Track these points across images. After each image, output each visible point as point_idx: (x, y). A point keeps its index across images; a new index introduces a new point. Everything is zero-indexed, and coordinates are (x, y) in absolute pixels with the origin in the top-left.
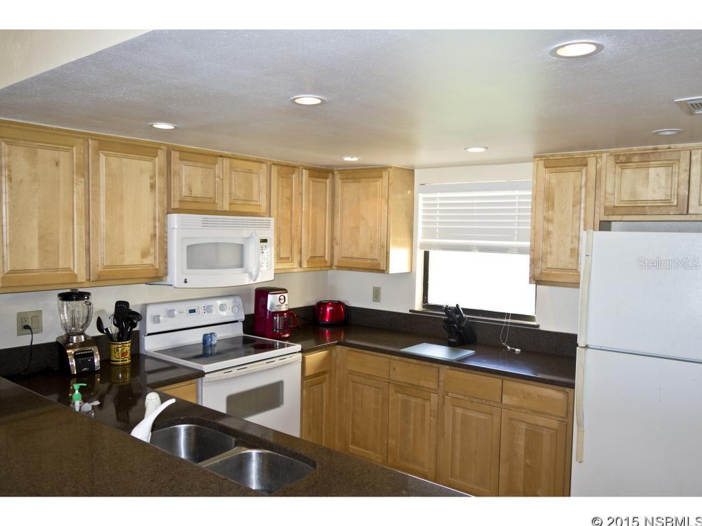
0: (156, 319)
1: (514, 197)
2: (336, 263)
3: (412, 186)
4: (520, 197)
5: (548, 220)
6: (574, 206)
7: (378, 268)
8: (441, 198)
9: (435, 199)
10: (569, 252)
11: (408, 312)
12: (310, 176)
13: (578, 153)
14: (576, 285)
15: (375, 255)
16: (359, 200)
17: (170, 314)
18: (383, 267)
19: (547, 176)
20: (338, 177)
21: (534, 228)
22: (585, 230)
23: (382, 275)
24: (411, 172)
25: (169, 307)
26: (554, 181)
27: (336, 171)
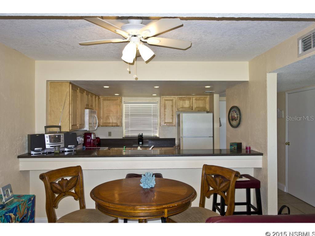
1: (151, 106)
9: (129, 106)
10: (170, 119)
11: (122, 138)
15: (116, 121)
16: (110, 106)
27: (100, 97)
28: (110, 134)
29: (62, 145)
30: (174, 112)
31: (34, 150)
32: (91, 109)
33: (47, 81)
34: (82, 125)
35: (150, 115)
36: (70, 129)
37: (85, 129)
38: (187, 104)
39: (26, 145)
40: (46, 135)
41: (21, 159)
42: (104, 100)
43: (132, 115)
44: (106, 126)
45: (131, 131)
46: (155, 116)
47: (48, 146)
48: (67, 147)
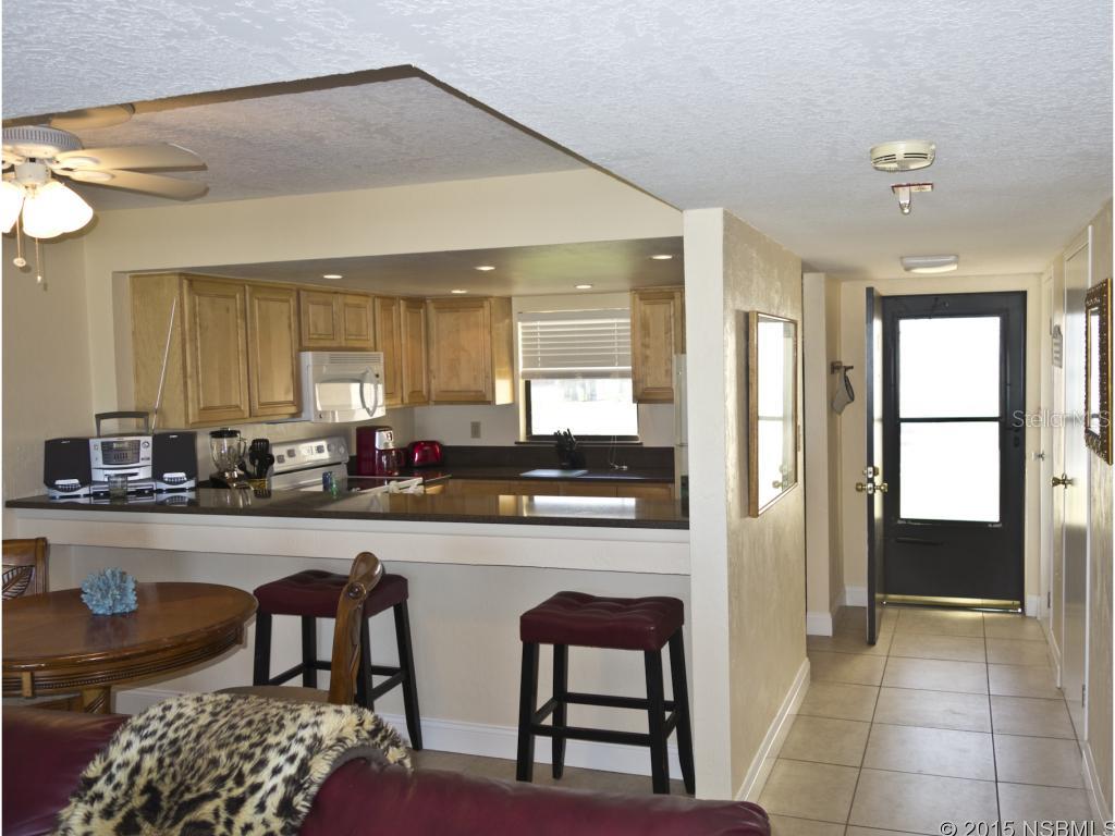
0: (281, 459)
1: (613, 325)
2: (433, 397)
3: (509, 314)
4: (619, 324)
5: (646, 346)
6: (666, 333)
7: (484, 399)
8: (541, 327)
9: (535, 327)
10: (663, 372)
11: (513, 445)
12: (408, 307)
13: (666, 288)
14: (671, 401)
15: (481, 386)
16: (458, 330)
17: (291, 454)
18: (489, 398)
19: (643, 308)
20: (431, 308)
21: (634, 354)
22: (676, 352)
23: (488, 406)
24: (509, 299)
25: (289, 447)
26: (648, 312)
27: (428, 300)
28: (476, 430)
31: (54, 486)
33: (114, 272)
36: (191, 420)
42: (439, 311)
44: (451, 403)
48: (161, 480)
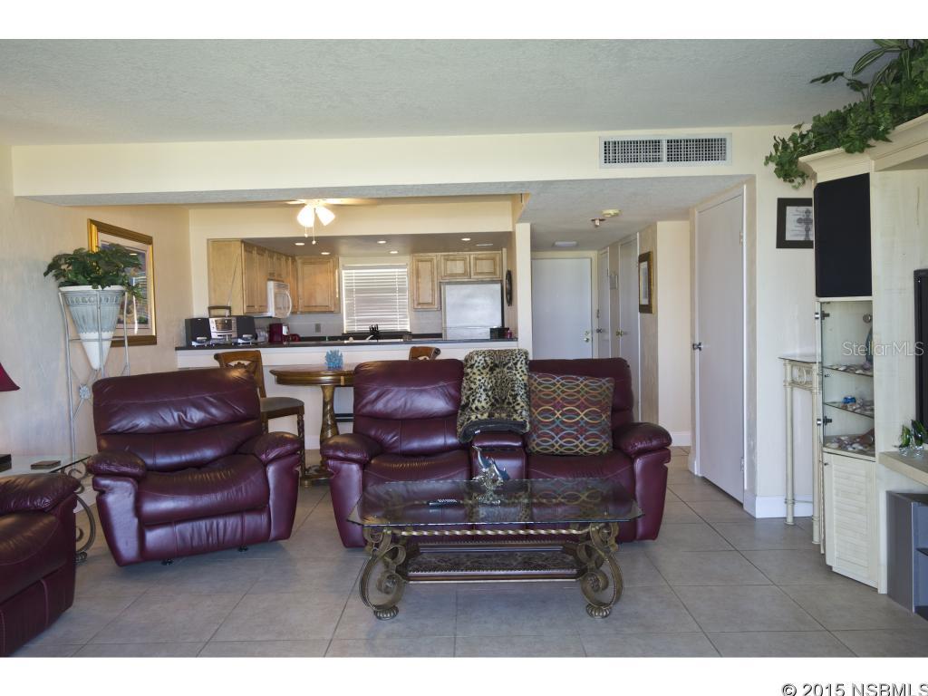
1: (395, 272)
2: (300, 309)
3: (338, 267)
4: (398, 272)
7: (330, 310)
8: (355, 273)
9: (352, 273)
10: (428, 295)
15: (328, 304)
16: (315, 274)
18: (333, 310)
19: (417, 264)
20: (299, 262)
21: (412, 286)
27: (297, 258)
28: (318, 328)
29: (235, 335)
30: (436, 283)
31: (195, 340)
32: (278, 281)
33: (208, 240)
34: (264, 307)
35: (393, 291)
36: (245, 313)
37: (269, 314)
38: (458, 267)
39: (183, 334)
40: (210, 320)
41: (179, 352)
42: (304, 263)
43: (358, 291)
44: (310, 312)
45: (358, 321)
46: (401, 291)
47: (214, 335)
48: (241, 338)
